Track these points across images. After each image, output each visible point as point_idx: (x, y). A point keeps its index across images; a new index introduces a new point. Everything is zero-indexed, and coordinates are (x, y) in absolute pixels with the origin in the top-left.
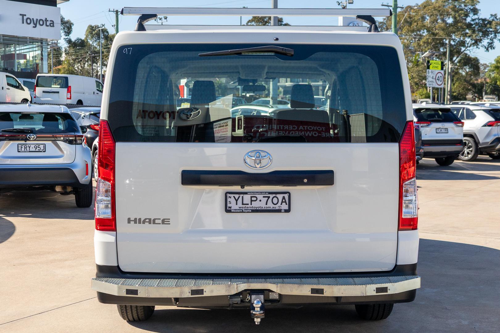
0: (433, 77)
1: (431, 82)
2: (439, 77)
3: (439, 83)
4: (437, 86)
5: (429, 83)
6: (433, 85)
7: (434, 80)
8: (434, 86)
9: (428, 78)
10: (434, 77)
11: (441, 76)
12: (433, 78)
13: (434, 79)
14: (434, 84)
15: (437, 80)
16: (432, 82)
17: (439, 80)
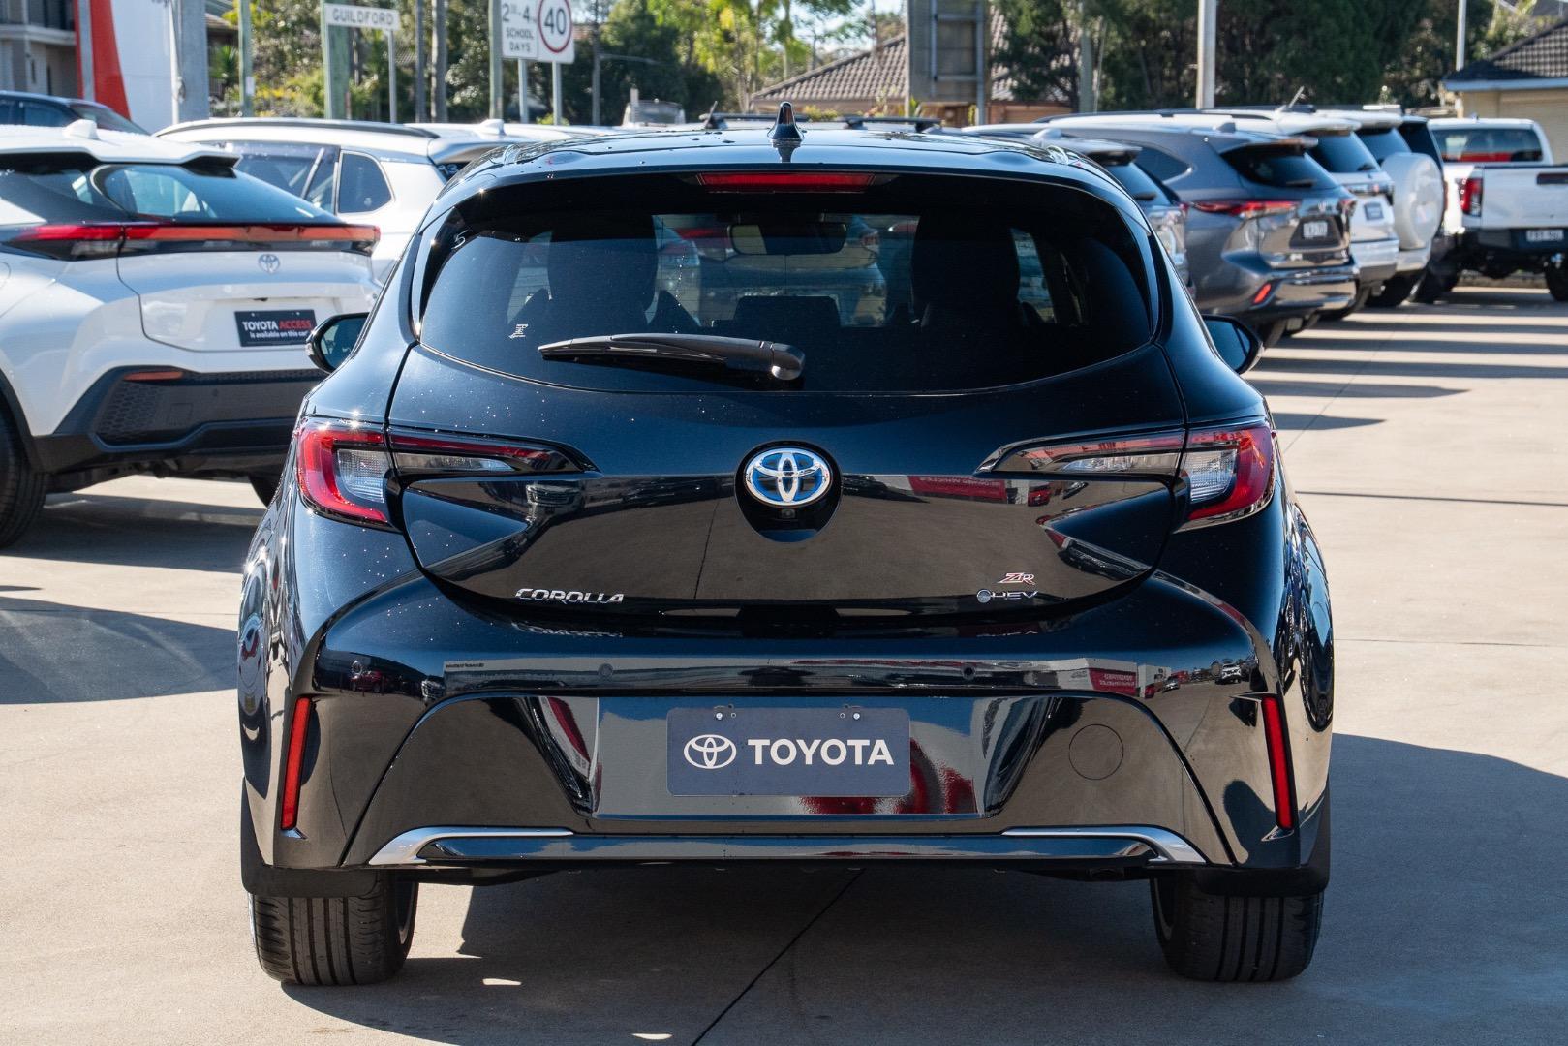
0: (527, 10)
1: (518, 33)
2: (551, 12)
3: (557, 41)
4: (546, 56)
5: (511, 39)
6: (528, 50)
7: (533, 27)
8: (532, 55)
9: (507, 17)
10: (533, 14)
11: (561, 10)
12: (527, 17)
13: (534, 21)
14: (533, 43)
15: (547, 25)
16: (526, 34)
17: (552, 26)
